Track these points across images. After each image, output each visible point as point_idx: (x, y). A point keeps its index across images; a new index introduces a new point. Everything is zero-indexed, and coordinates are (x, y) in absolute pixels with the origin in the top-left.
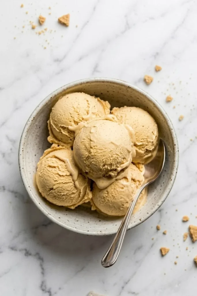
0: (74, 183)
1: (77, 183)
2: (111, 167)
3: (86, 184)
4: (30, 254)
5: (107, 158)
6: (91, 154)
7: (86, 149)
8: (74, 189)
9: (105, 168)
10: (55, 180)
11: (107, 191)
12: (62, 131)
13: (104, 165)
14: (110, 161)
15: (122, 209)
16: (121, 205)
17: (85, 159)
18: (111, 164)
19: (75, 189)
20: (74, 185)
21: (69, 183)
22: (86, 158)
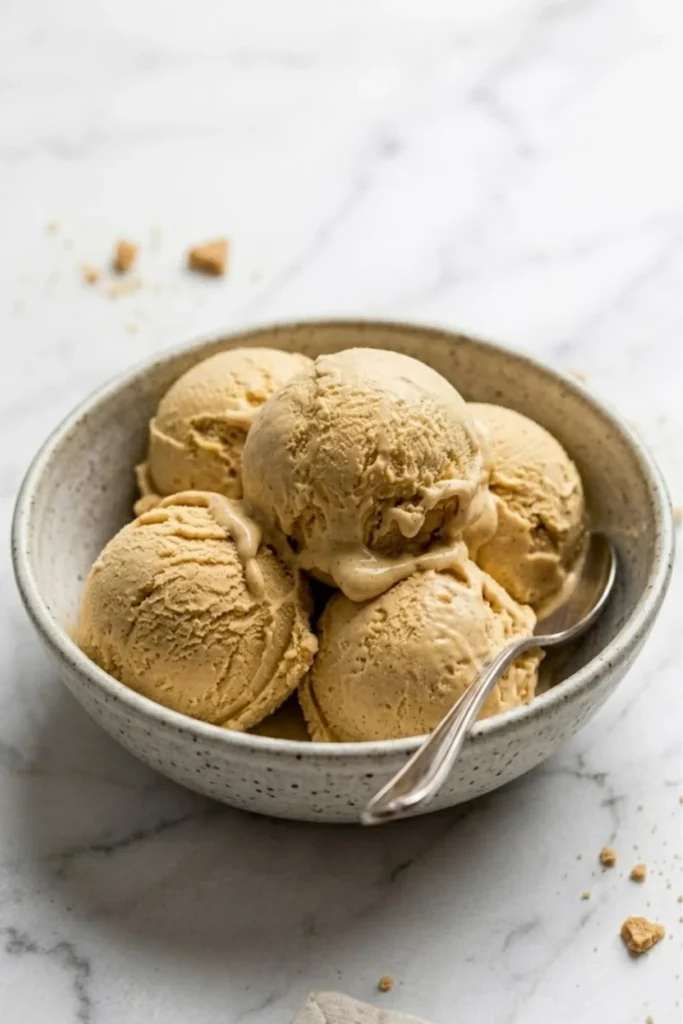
0: (244, 568)
1: (256, 569)
2: (402, 471)
3: (292, 596)
4: (32, 948)
5: (384, 426)
6: (319, 412)
7: (298, 408)
8: (240, 594)
9: (376, 472)
10: (162, 550)
11: (381, 611)
12: (199, 439)
13: (372, 457)
14: (395, 441)
15: (443, 688)
16: (441, 666)
17: (293, 444)
18: (401, 454)
19: (245, 594)
20: (240, 578)
21: (221, 563)
22: (298, 441)
